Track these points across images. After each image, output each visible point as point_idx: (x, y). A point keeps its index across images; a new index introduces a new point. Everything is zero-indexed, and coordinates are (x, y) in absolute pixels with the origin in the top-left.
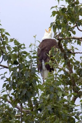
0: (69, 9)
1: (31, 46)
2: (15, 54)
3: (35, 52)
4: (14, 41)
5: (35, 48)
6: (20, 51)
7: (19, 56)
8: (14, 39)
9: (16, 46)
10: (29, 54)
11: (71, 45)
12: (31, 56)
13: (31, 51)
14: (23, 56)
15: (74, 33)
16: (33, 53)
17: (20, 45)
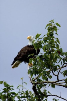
1: (19, 87)
3: (23, 92)
4: (3, 83)
5: (23, 89)
6: (9, 92)
7: (9, 96)
8: (3, 82)
9: (6, 87)
10: (18, 94)
12: (19, 96)
13: (19, 91)
14: (12, 96)
16: (21, 93)
17: (9, 86)
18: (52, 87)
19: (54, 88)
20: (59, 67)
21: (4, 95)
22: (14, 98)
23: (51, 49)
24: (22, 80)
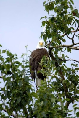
0: (58, 18)
1: (23, 56)
2: (8, 64)
3: (27, 61)
5: (27, 58)
6: (12, 61)
7: (12, 66)
8: (6, 51)
9: (9, 57)
10: (22, 64)
11: (61, 53)
12: (23, 66)
13: (23, 60)
14: (16, 66)
15: (64, 41)
17: (12, 55)
18: (68, 52)
22: (18, 68)
23: (64, 10)
24: (26, 48)
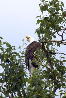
0: (51, 18)
1: (20, 48)
2: (7, 54)
3: (23, 52)
4: (6, 44)
5: (23, 50)
6: (11, 51)
7: (10, 56)
8: (6, 42)
9: (8, 47)
10: (18, 54)
11: (52, 47)
12: (19, 56)
13: (20, 51)
14: (14, 55)
15: (55, 37)
16: (21, 53)
17: (11, 47)
18: (58, 46)
19: (60, 47)
20: (63, 28)
21: (6, 54)
22: (16, 57)
23: (56, 11)
24: (23, 41)
